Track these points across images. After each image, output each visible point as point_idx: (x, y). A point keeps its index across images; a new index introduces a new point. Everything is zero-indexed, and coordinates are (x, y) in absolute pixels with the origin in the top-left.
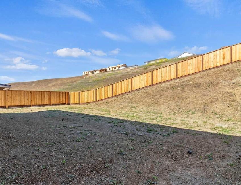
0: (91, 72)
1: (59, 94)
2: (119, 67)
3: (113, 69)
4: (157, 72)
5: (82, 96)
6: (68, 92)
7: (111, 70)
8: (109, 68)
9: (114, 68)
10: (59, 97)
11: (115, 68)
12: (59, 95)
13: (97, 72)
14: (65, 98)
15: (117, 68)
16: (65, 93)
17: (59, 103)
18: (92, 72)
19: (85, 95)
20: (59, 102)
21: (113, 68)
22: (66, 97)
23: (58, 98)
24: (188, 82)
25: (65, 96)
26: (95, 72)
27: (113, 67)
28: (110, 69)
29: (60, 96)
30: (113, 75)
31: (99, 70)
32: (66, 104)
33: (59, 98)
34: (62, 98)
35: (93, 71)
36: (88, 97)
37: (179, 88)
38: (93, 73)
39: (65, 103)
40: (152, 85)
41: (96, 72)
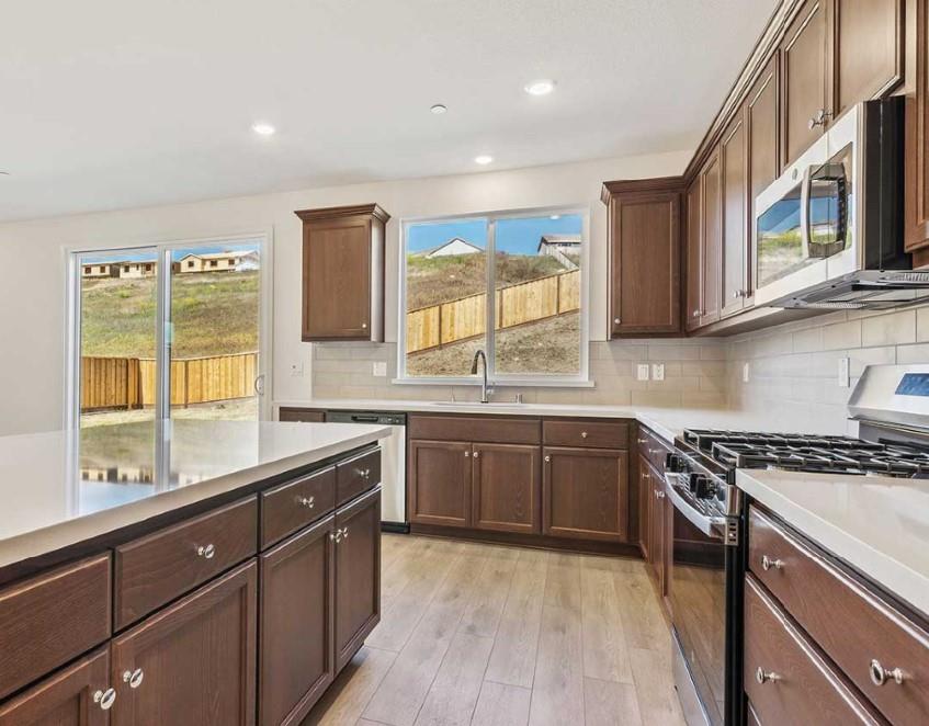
0: (103, 270)
1: (103, 369)
2: (231, 262)
3: (208, 267)
4: (453, 309)
5: (198, 376)
6: (136, 361)
7: (198, 267)
8: (190, 259)
9: (208, 263)
10: (103, 378)
11: (214, 263)
12: (103, 374)
13: (132, 269)
14: (124, 384)
15: (222, 265)
16: (124, 363)
17: (103, 405)
18: (107, 269)
19: (210, 371)
20: (103, 398)
21: (204, 261)
22: (131, 380)
23: (100, 384)
24: (531, 342)
25: (124, 377)
26: (122, 270)
27: (205, 256)
28: (191, 264)
29: (109, 376)
30: (224, 291)
31: (143, 264)
32: (130, 407)
33: (103, 384)
34: (113, 385)
35: (111, 265)
36: (223, 380)
37: (517, 359)
38: (115, 273)
39: (123, 403)
40: (441, 346)
41: (127, 269)
